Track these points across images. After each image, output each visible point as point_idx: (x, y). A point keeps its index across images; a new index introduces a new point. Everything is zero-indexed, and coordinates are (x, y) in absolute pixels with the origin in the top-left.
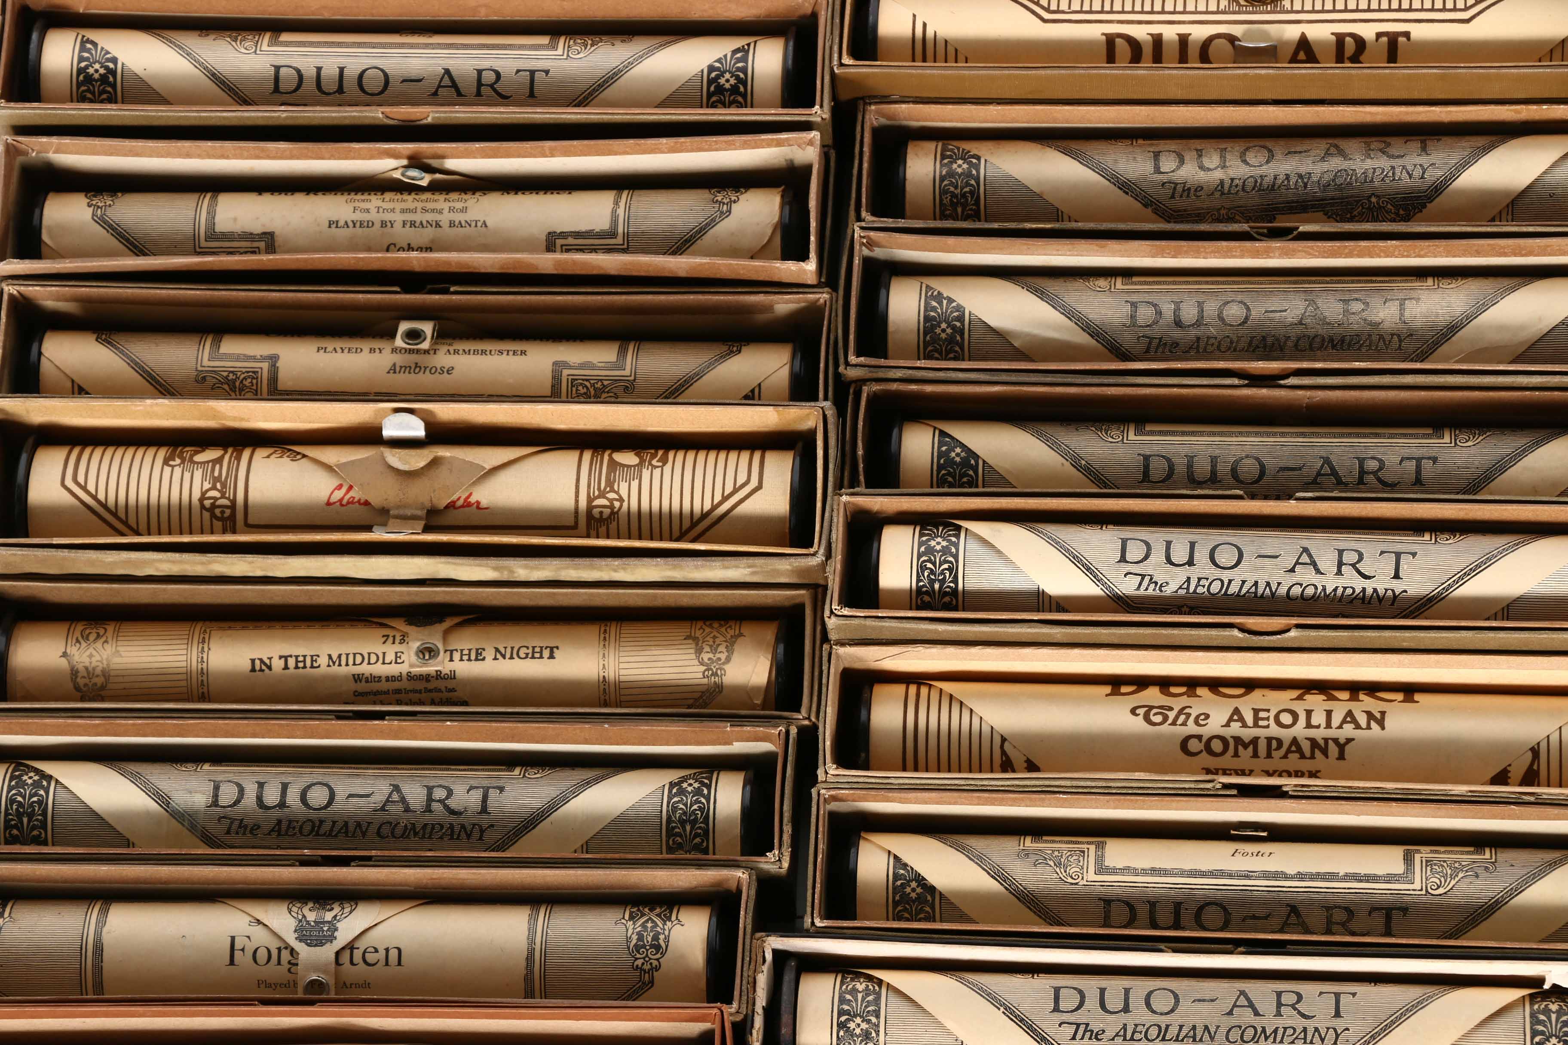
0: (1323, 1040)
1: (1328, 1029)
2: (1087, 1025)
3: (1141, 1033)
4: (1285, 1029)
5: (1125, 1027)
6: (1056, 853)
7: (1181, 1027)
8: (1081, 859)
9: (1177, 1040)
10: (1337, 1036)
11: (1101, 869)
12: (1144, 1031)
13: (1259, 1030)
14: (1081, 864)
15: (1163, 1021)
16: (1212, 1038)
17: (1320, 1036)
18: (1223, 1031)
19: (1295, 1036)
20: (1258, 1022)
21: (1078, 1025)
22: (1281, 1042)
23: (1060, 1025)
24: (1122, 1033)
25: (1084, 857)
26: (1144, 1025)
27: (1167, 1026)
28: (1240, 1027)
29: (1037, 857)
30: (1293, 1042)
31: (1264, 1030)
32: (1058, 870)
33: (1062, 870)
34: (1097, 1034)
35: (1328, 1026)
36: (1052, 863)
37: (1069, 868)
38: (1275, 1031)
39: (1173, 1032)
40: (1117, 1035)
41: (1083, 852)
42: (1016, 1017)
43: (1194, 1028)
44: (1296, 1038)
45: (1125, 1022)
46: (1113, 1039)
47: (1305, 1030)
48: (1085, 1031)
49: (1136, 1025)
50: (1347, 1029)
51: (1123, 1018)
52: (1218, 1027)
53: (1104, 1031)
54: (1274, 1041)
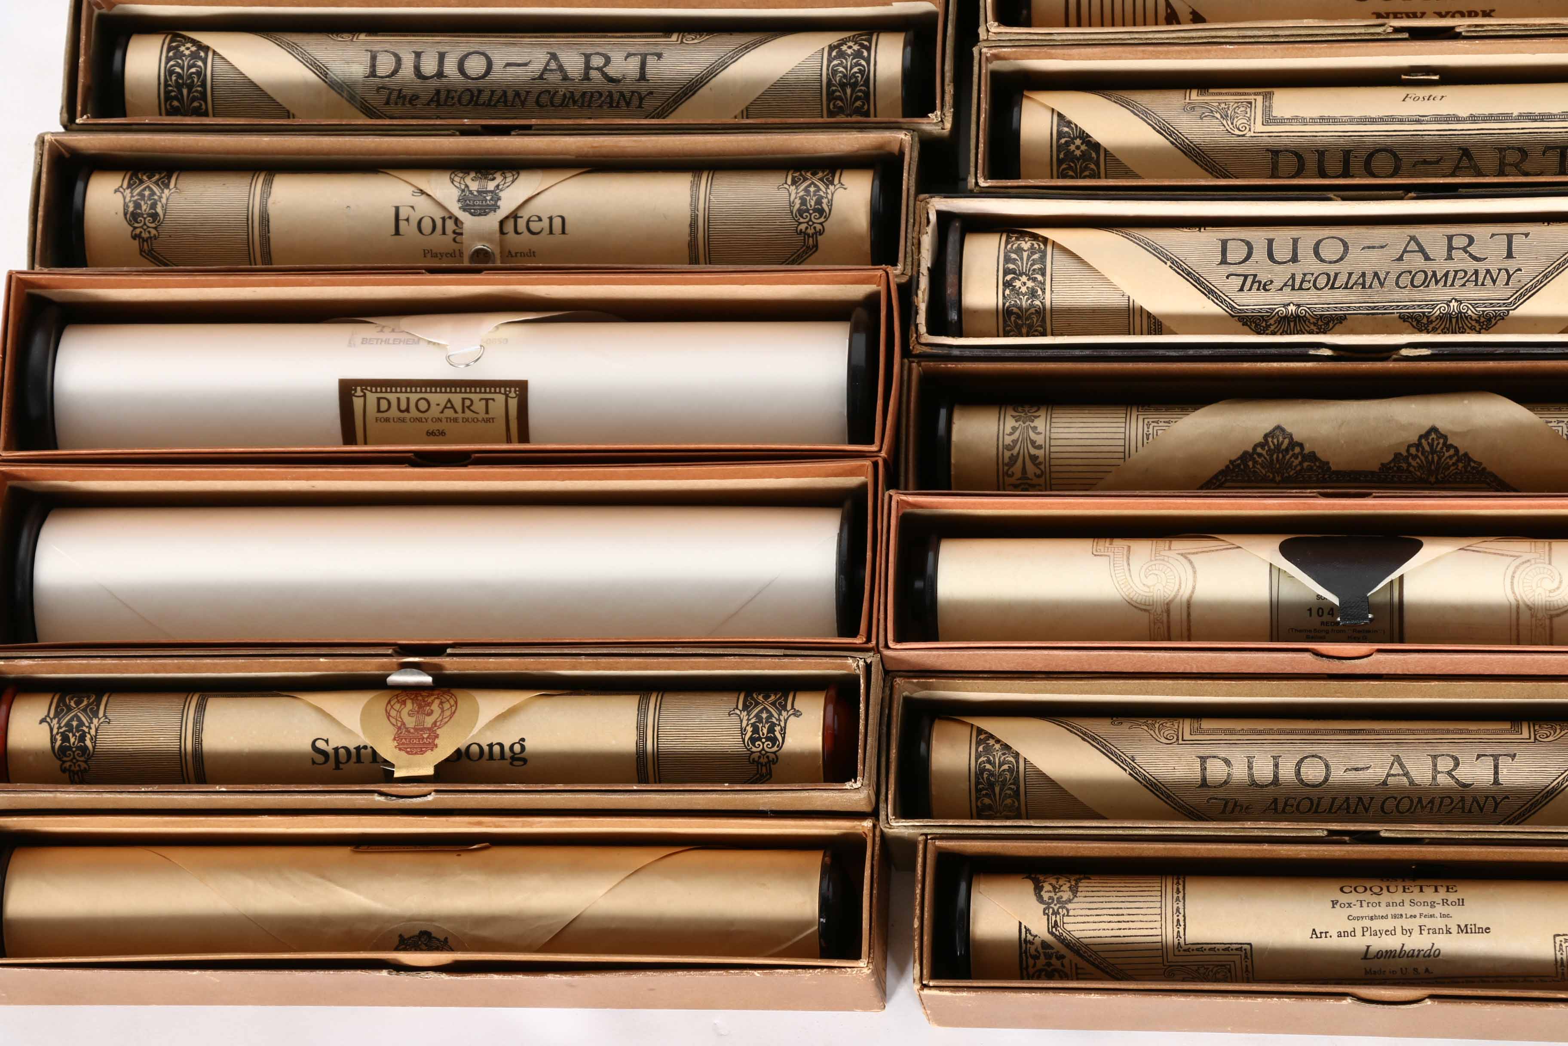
0: (1494, 282)
1: (1500, 270)
2: (1255, 276)
3: (1309, 282)
4: (1456, 272)
5: (1293, 277)
6: (1223, 105)
7: (1350, 274)
8: (1248, 110)
9: (1346, 288)
10: (1509, 277)
11: (1269, 120)
12: (1313, 279)
13: (1430, 274)
14: (1248, 115)
15: (1332, 269)
16: (1382, 284)
17: (1492, 278)
18: (1393, 276)
19: (1466, 279)
20: (1429, 267)
21: (1246, 277)
22: (1452, 285)
23: (1227, 277)
24: (1290, 283)
25: (1251, 108)
26: (1313, 274)
27: (1336, 275)
28: (1410, 272)
29: (1204, 110)
30: (1464, 285)
31: (1434, 274)
32: (1224, 122)
33: (1229, 123)
34: (1265, 285)
35: (1500, 267)
36: (1218, 116)
37: (1236, 120)
38: (1446, 275)
39: (1342, 280)
40: (1285, 285)
41: (1251, 103)
42: (1183, 271)
43: (1363, 275)
44: (1468, 281)
45: (1293, 272)
46: (1281, 289)
47: (1476, 272)
48: (1253, 282)
49: (1305, 275)
50: (1520, 270)
51: (1291, 268)
52: (1388, 273)
53: (1272, 282)
54: (1445, 285)
